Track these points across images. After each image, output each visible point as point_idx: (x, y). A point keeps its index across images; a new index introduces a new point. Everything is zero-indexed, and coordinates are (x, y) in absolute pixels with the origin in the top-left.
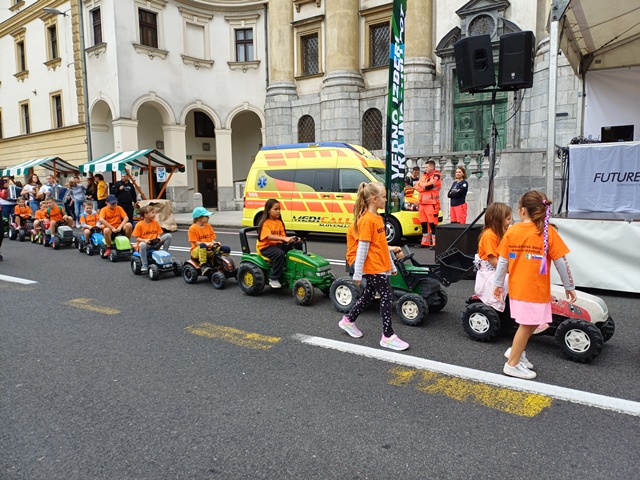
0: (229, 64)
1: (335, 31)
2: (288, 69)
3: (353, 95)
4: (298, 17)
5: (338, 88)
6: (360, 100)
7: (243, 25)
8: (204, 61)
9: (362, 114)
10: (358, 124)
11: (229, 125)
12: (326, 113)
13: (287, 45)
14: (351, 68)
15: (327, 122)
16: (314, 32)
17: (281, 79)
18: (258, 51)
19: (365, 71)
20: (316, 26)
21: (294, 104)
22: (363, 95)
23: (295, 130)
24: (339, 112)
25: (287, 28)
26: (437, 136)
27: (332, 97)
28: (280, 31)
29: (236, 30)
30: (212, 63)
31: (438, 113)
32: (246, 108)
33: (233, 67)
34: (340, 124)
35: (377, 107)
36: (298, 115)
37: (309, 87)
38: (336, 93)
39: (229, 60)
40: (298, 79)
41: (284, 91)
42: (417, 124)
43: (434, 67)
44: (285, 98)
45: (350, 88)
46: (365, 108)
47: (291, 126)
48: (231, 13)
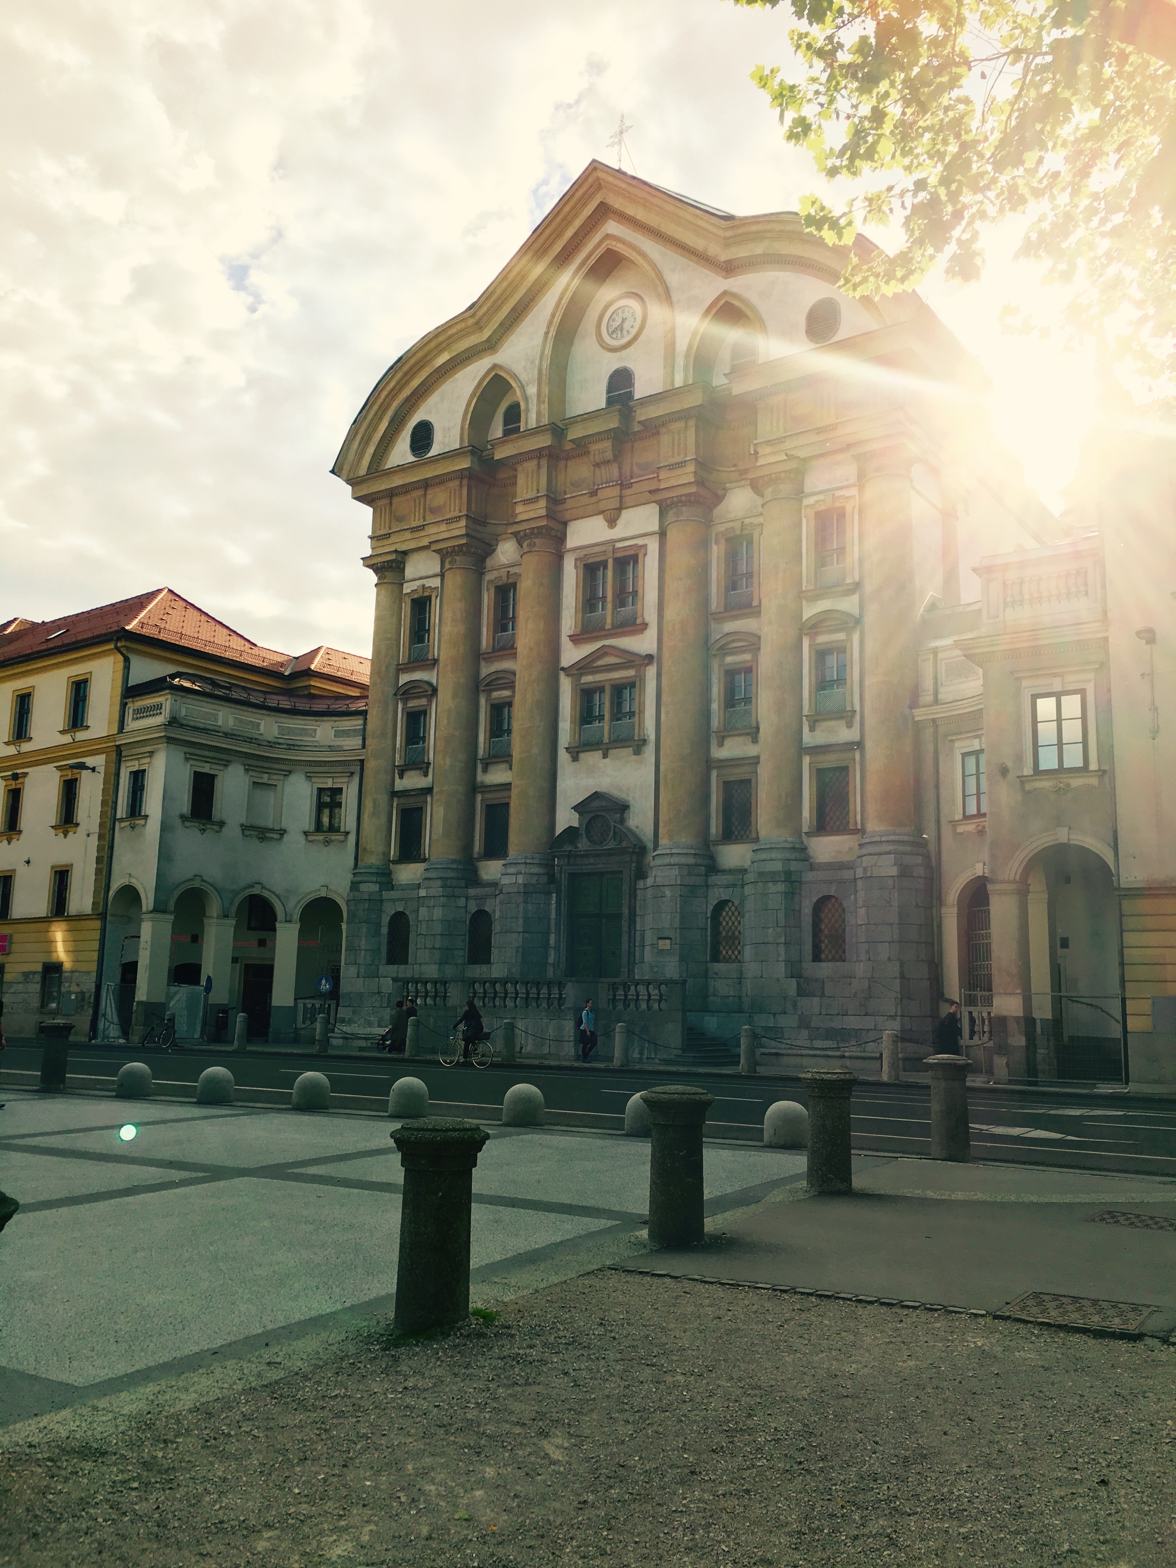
0: (306, 833)
1: (441, 810)
2: (381, 849)
3: (458, 892)
4: (400, 784)
5: (439, 883)
6: (467, 898)
7: (329, 784)
8: (272, 830)
9: (469, 917)
10: (464, 929)
11: (296, 916)
12: (424, 913)
13: (383, 819)
14: (459, 857)
15: (424, 926)
16: (419, 805)
17: (372, 861)
18: (348, 818)
19: (478, 859)
20: (421, 800)
21: (386, 895)
22: (472, 892)
23: (385, 930)
24: (438, 912)
25: (383, 798)
26: (552, 952)
27: (432, 893)
28: (375, 801)
29: (320, 790)
30: (282, 832)
31: (553, 923)
32: (323, 894)
33: (310, 838)
34: (438, 929)
35: (488, 908)
36: (389, 910)
37: (408, 873)
38: (437, 888)
39: (307, 829)
40: (395, 862)
41: (374, 879)
42: (527, 935)
43: (547, 866)
44: (375, 888)
45: (455, 883)
46: (473, 910)
47: (379, 925)
48: (312, 769)
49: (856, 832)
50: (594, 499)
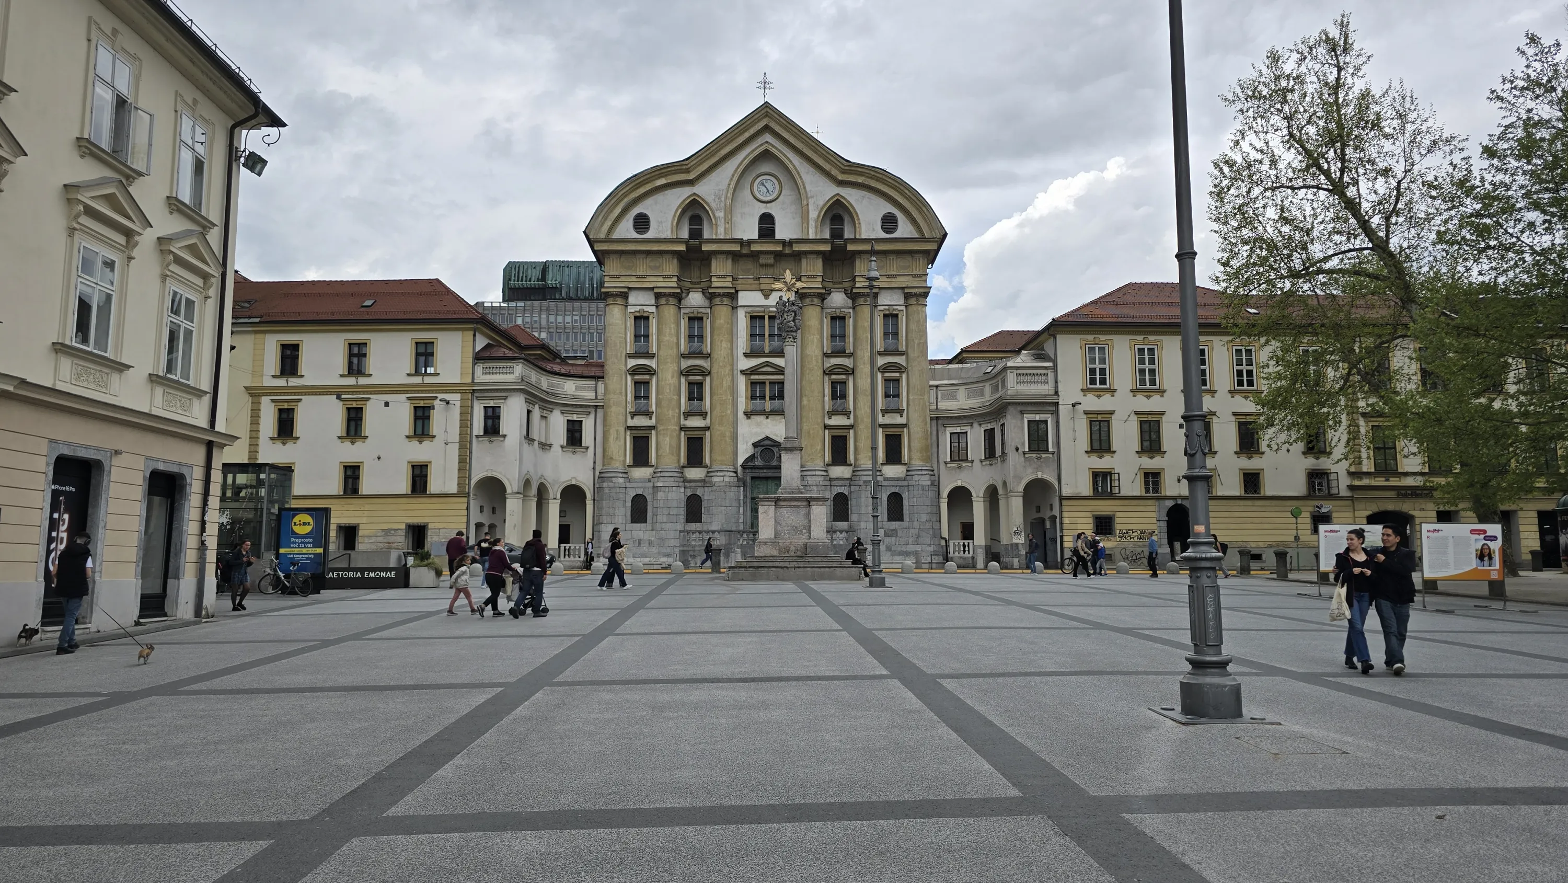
0: (562, 447)
1: (668, 439)
2: (622, 458)
3: (681, 484)
4: (631, 423)
5: (672, 479)
6: (685, 487)
7: (575, 418)
8: (546, 444)
9: (687, 498)
10: (683, 504)
11: (559, 495)
12: (660, 495)
13: (622, 442)
14: (677, 465)
15: (662, 502)
16: (647, 436)
17: (617, 465)
18: (587, 437)
19: (683, 467)
20: (648, 432)
21: (628, 485)
22: (686, 485)
23: (629, 504)
24: (670, 496)
25: (622, 429)
26: (742, 516)
27: (666, 484)
28: (617, 431)
29: (569, 422)
30: (550, 446)
31: (742, 502)
32: (574, 482)
33: (566, 450)
35: (698, 493)
36: (632, 494)
37: (641, 473)
38: (670, 482)
39: (562, 444)
40: (631, 467)
41: (621, 475)
43: (736, 472)
44: (621, 480)
45: (676, 479)
46: (689, 493)
47: (622, 501)
48: (566, 408)
49: (905, 464)
50: (757, 282)
